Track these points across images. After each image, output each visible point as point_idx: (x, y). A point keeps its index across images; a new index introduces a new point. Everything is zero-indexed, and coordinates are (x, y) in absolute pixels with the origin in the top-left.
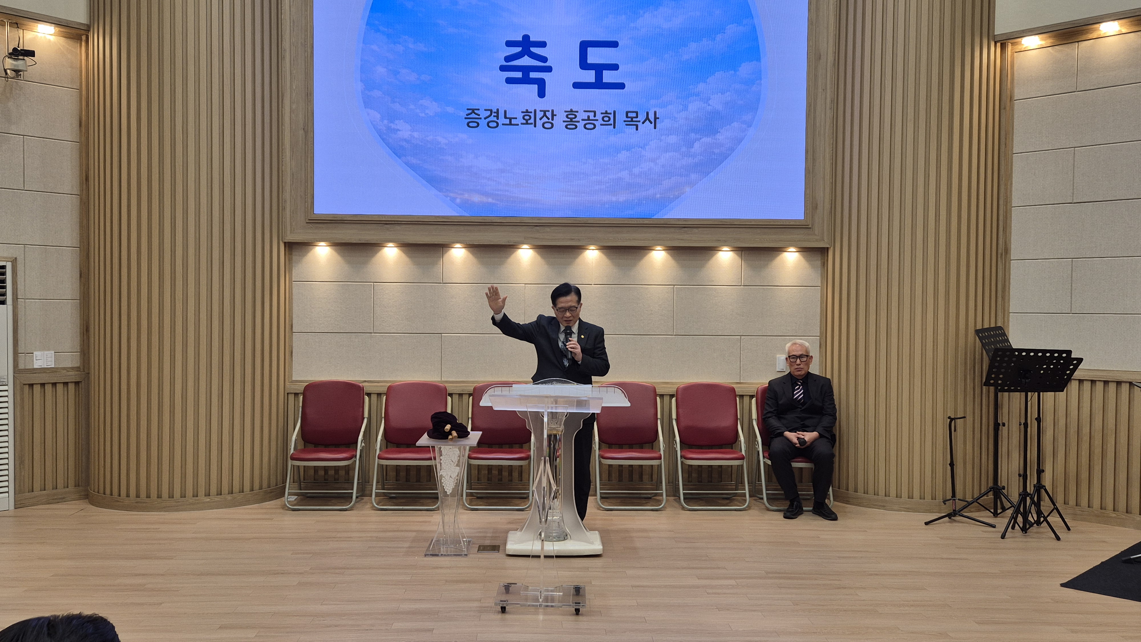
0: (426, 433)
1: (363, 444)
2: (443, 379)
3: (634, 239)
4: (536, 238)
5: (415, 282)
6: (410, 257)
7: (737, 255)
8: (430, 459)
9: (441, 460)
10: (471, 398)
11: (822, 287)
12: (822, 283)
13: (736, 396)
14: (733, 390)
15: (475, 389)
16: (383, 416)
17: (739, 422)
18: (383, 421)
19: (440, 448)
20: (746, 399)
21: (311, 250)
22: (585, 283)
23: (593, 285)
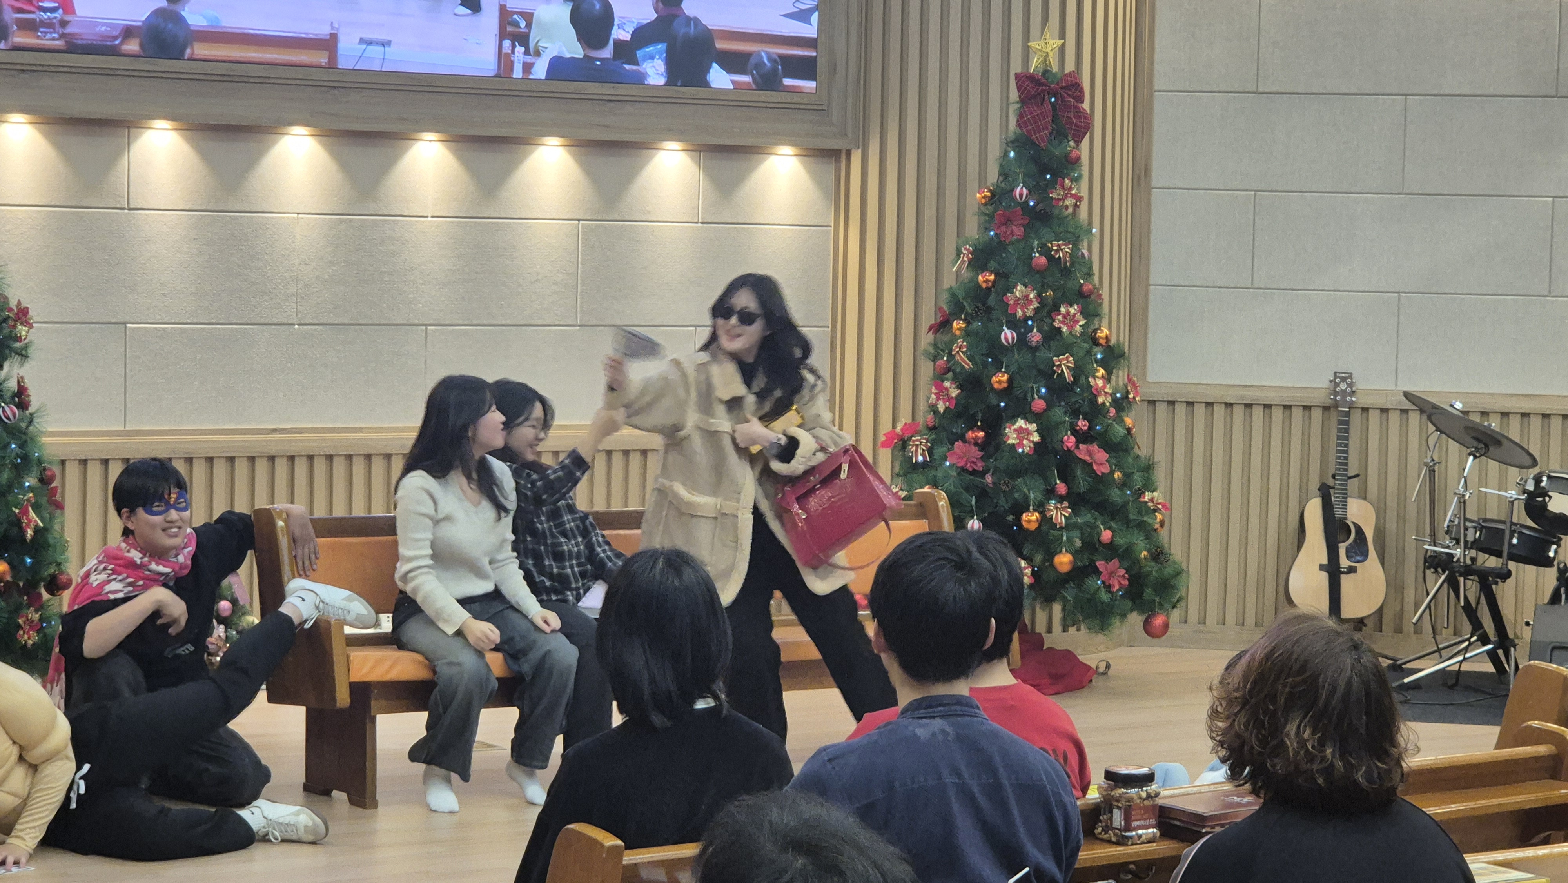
5: (70, 203)
6: (57, 145)
7: (692, 159)
11: (835, 227)
12: (835, 218)
22: (415, 214)
23: (430, 219)
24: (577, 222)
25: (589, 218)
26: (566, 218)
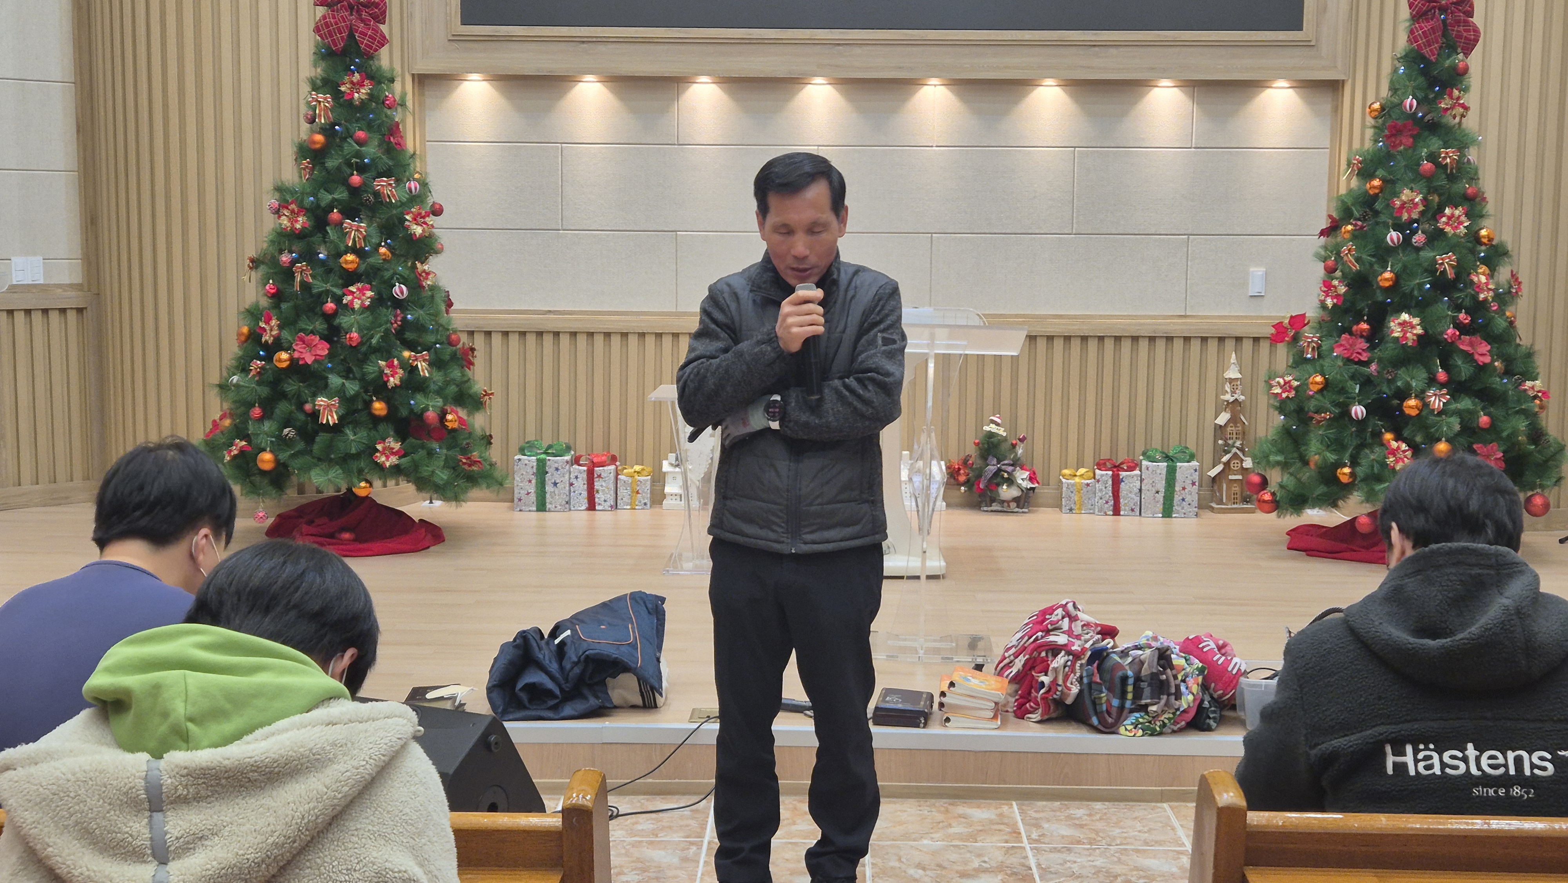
2: (679, 309)
3: (1006, 67)
4: (837, 66)
5: (631, 142)
6: (622, 99)
7: (1186, 93)
11: (1332, 148)
12: (1332, 141)
21: (457, 87)
22: (921, 144)
23: (934, 148)
24: (1073, 149)
25: (1084, 145)
26: (1062, 145)
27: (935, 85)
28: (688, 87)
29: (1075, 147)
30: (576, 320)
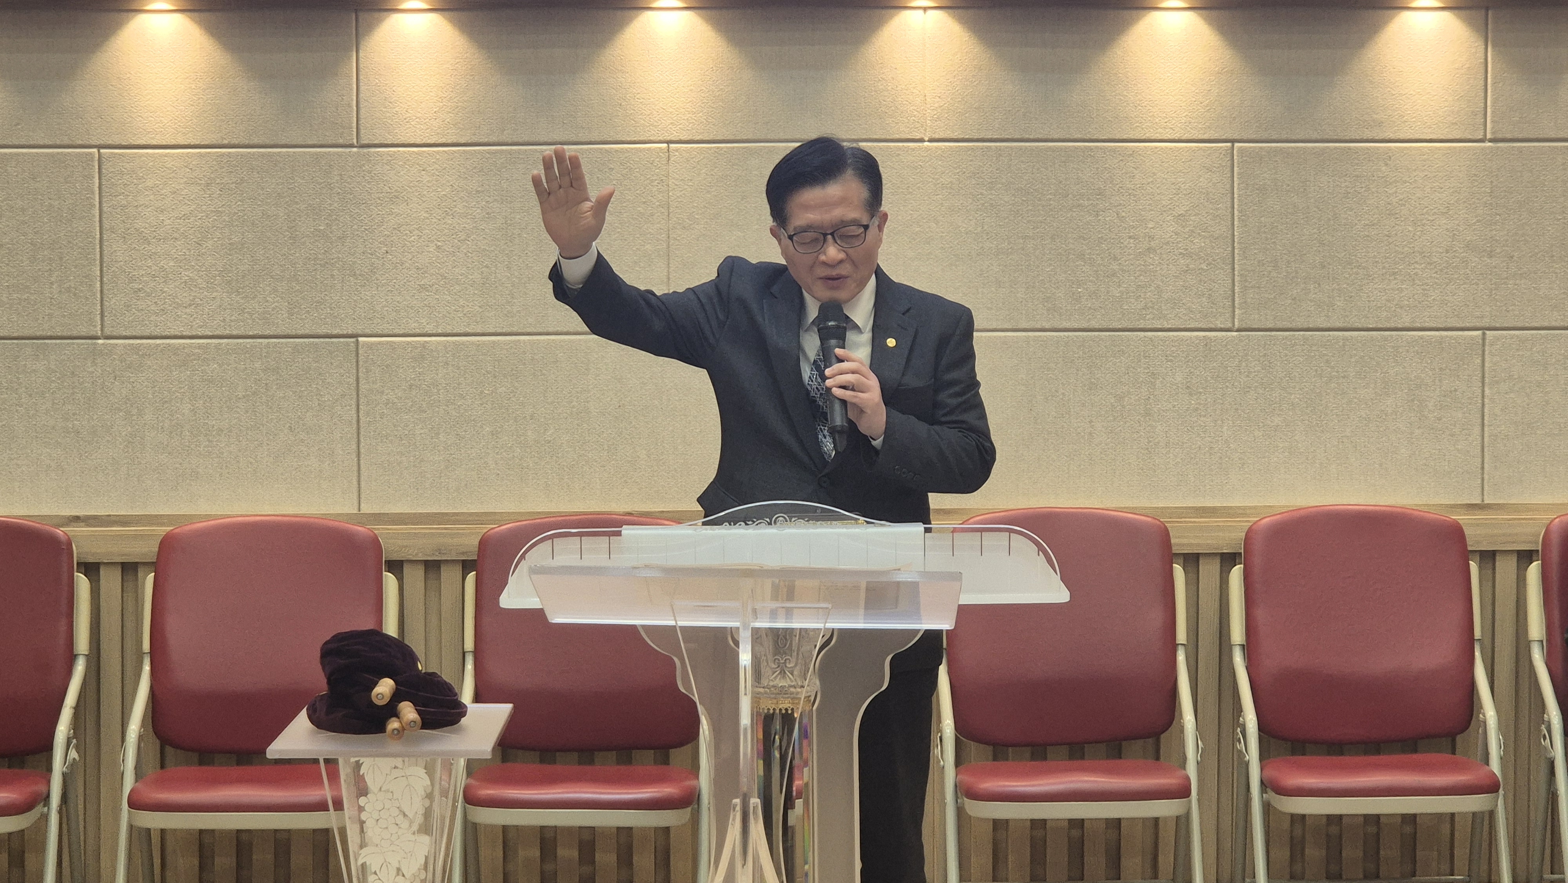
0: (304, 712)
1: (73, 754)
2: (367, 508)
5: (256, 141)
6: (233, 47)
8: (321, 806)
9: (361, 809)
10: (471, 577)
13: (1466, 555)
14: (1456, 533)
15: (484, 543)
16: (146, 646)
17: (1477, 654)
18: (147, 668)
19: (358, 765)
20: (1506, 568)
22: (897, 136)
23: (926, 144)
24: (1229, 144)
25: (1253, 137)
26: (1206, 137)
27: (925, 9)
28: (380, 21)
29: (1233, 141)
30: (136, 537)
